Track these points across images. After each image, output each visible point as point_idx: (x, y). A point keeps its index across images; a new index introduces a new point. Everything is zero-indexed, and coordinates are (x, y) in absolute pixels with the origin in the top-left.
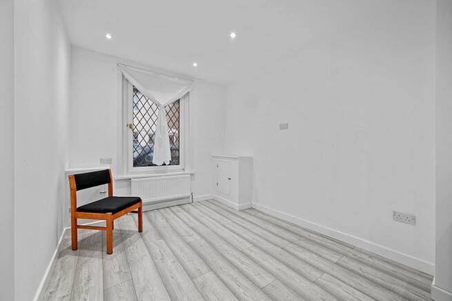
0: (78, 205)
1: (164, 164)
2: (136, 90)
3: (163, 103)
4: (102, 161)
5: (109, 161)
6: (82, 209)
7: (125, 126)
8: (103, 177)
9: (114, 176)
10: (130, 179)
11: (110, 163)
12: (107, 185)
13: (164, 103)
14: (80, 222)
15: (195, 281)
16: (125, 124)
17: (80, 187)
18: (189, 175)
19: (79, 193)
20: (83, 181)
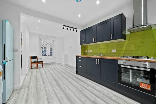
0: (32, 62)
1: (49, 56)
3: (48, 43)
4: (36, 55)
5: (37, 55)
7: (40, 48)
8: (36, 57)
9: (38, 57)
12: (37, 59)
17: (32, 59)
20: (33, 58)
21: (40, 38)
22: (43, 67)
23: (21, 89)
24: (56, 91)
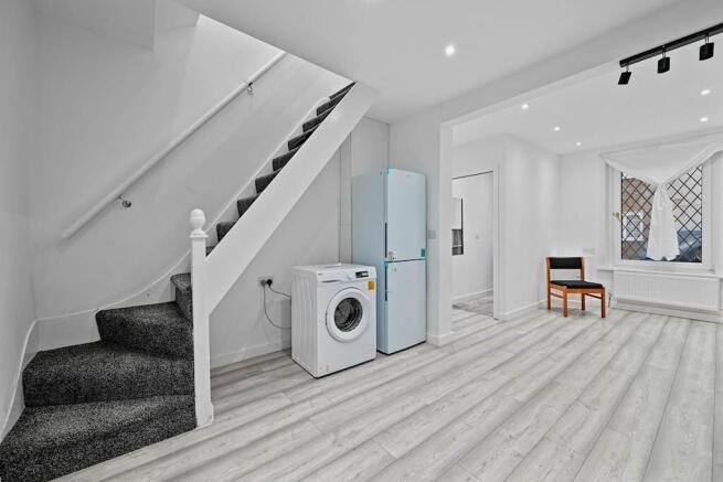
0: (552, 279)
1: (664, 259)
4: (585, 251)
6: (554, 282)
7: (610, 215)
8: (576, 263)
9: (586, 264)
10: (612, 271)
11: (593, 253)
12: (579, 270)
13: (663, 180)
14: (552, 290)
16: (611, 212)
18: (717, 280)
19: (552, 270)
20: (555, 263)
21: (607, 165)
22: (603, 316)
23: (437, 347)
24: (477, 413)
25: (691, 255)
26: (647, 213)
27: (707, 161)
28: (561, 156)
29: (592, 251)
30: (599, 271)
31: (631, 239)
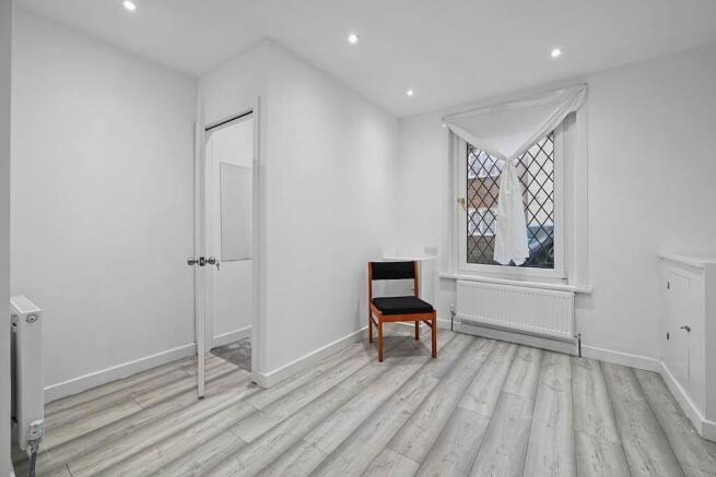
0: (375, 296)
1: (512, 264)
2: (470, 149)
3: (508, 155)
4: (426, 251)
6: (378, 301)
7: (456, 202)
8: (407, 270)
10: (455, 280)
11: (435, 254)
13: (512, 154)
15: (385, 452)
16: (455, 199)
18: (571, 294)
20: (380, 271)
21: (451, 132)
25: (542, 257)
26: (495, 200)
27: (559, 127)
28: (400, 120)
29: (434, 251)
30: (443, 279)
31: (477, 234)
